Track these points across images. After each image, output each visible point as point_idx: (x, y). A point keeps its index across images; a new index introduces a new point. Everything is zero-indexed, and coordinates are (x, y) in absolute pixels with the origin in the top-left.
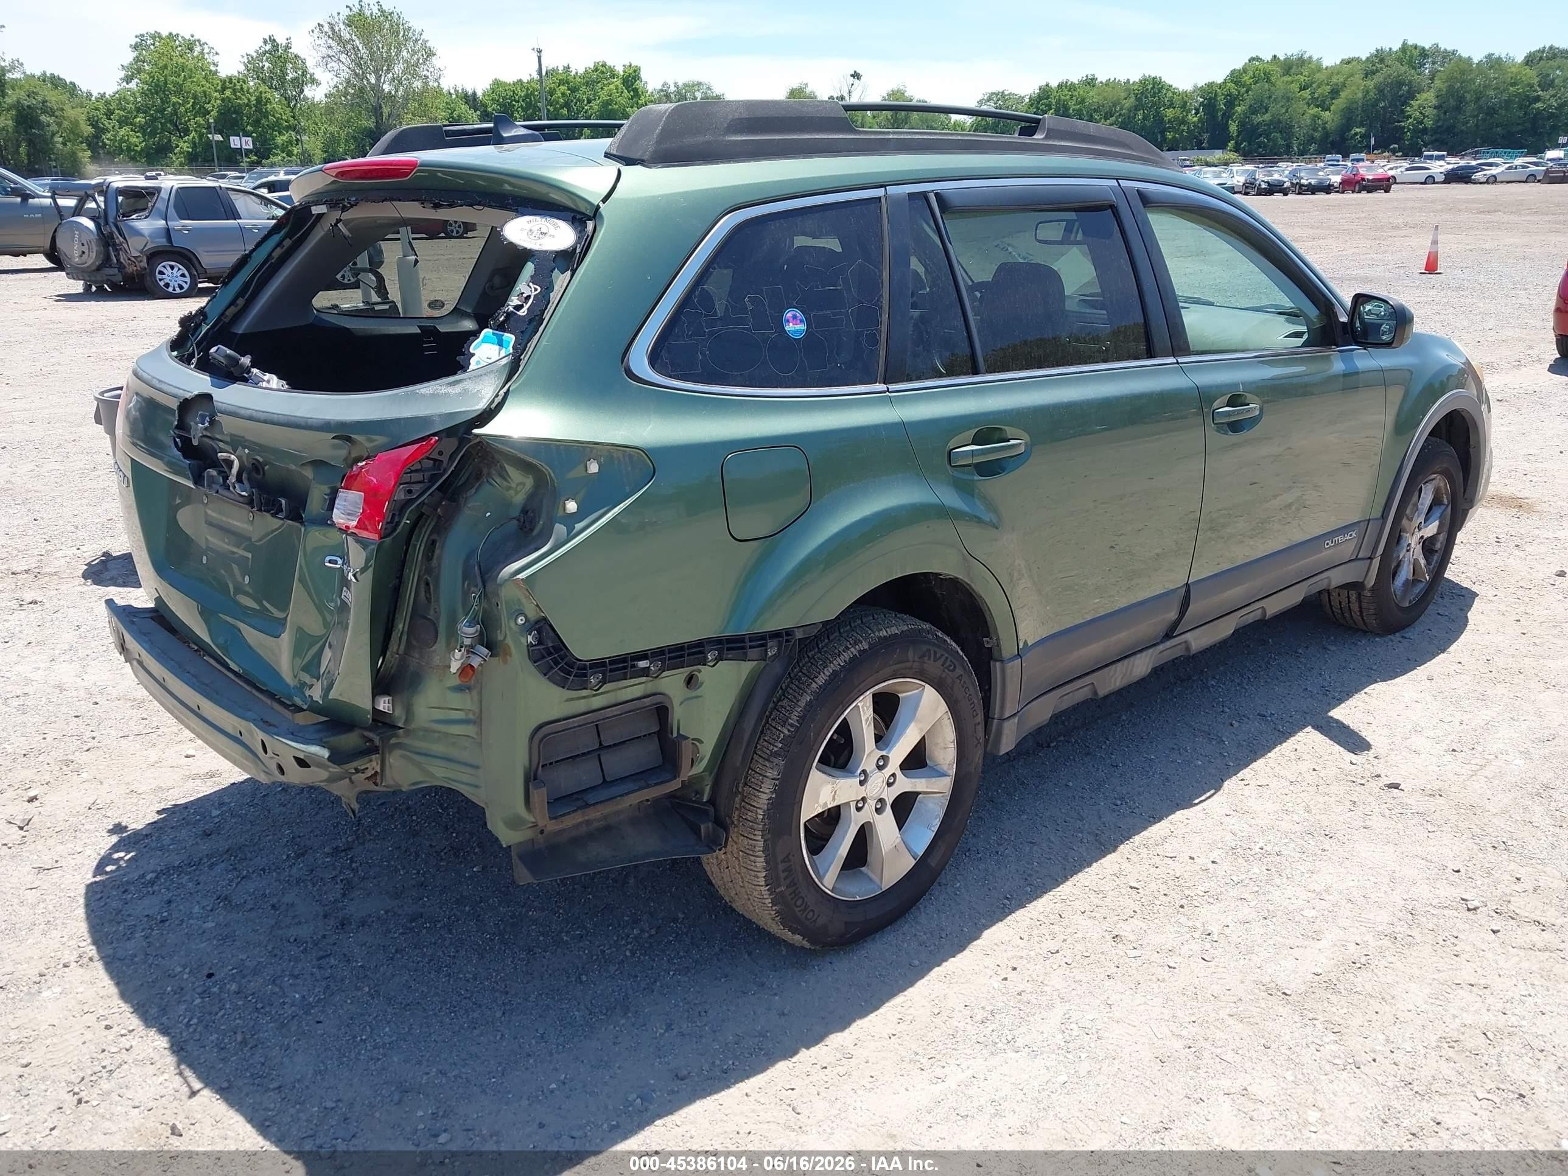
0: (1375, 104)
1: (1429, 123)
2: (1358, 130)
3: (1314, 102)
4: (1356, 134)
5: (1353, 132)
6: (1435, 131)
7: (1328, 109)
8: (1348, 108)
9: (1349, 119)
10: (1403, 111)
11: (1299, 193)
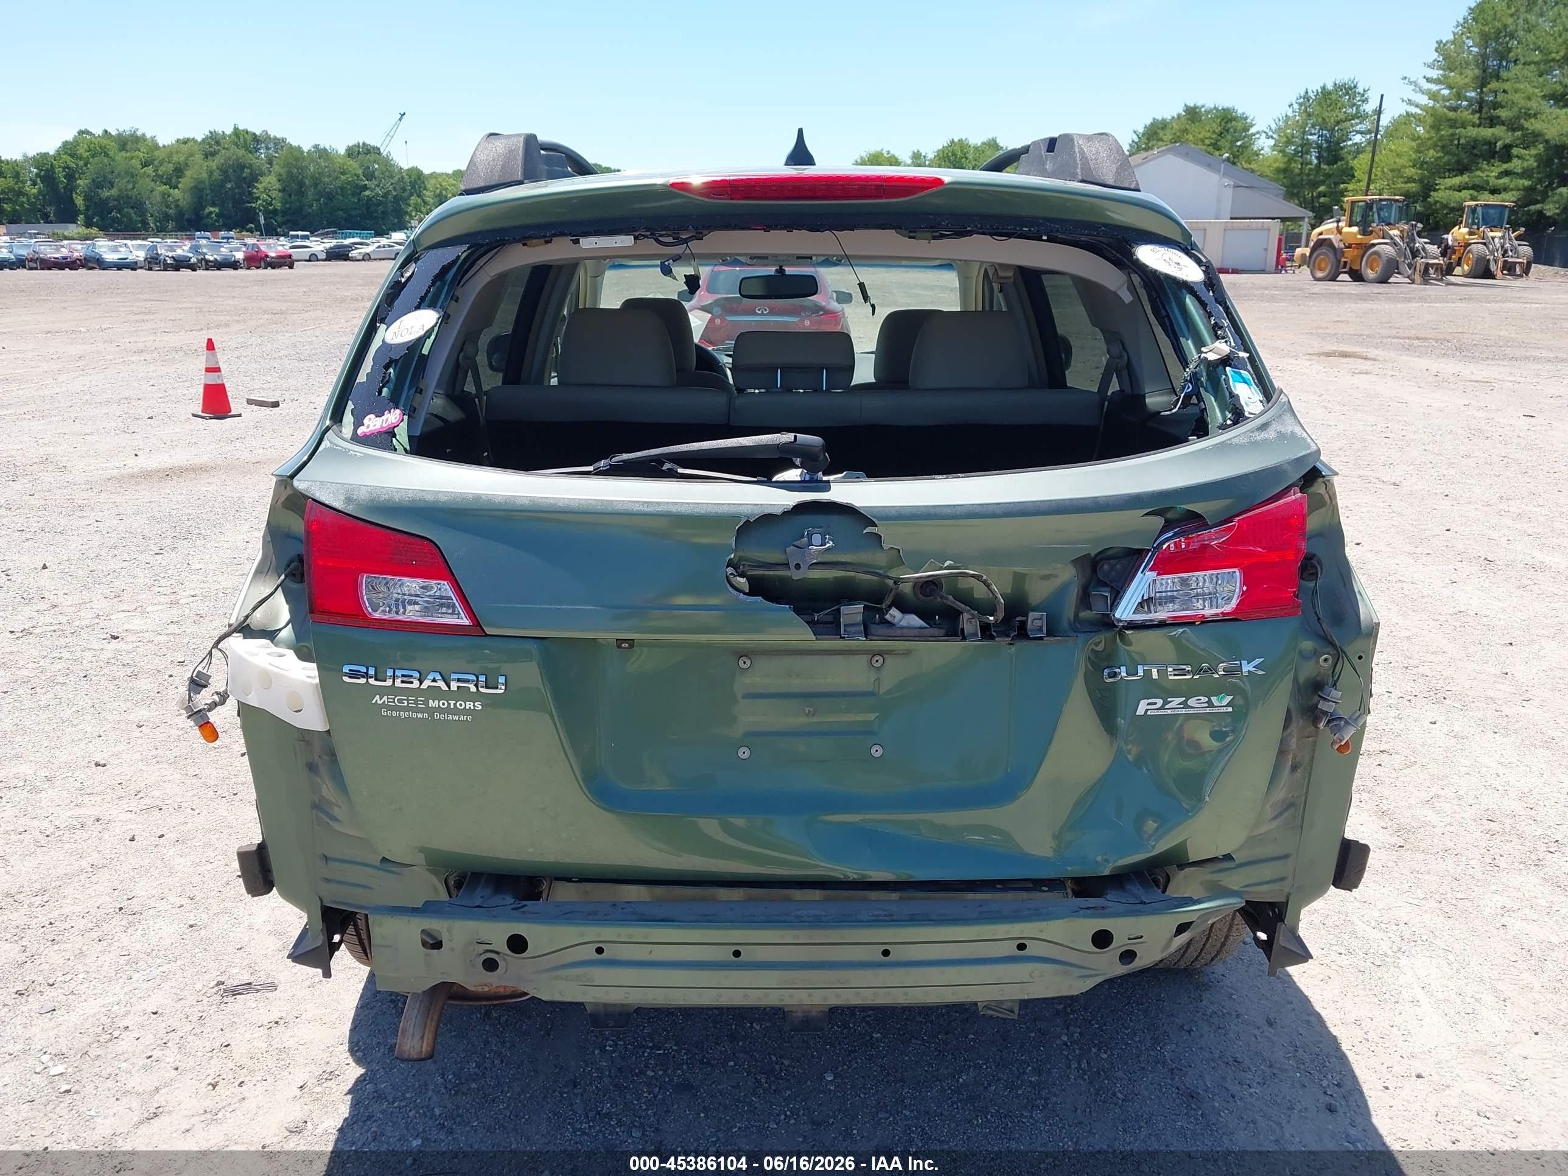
0: (222, 185)
1: (278, 205)
2: (212, 209)
3: (158, 178)
4: (211, 213)
5: (207, 211)
6: (284, 213)
7: (176, 187)
8: (196, 187)
9: (200, 198)
10: (250, 193)
11: (207, 269)
